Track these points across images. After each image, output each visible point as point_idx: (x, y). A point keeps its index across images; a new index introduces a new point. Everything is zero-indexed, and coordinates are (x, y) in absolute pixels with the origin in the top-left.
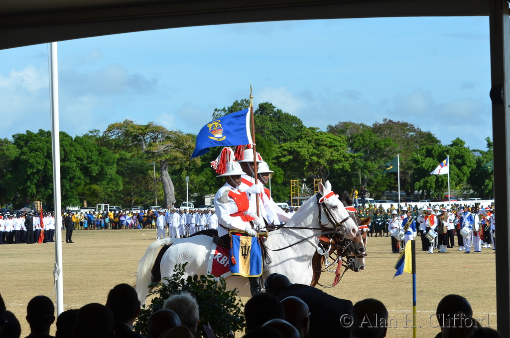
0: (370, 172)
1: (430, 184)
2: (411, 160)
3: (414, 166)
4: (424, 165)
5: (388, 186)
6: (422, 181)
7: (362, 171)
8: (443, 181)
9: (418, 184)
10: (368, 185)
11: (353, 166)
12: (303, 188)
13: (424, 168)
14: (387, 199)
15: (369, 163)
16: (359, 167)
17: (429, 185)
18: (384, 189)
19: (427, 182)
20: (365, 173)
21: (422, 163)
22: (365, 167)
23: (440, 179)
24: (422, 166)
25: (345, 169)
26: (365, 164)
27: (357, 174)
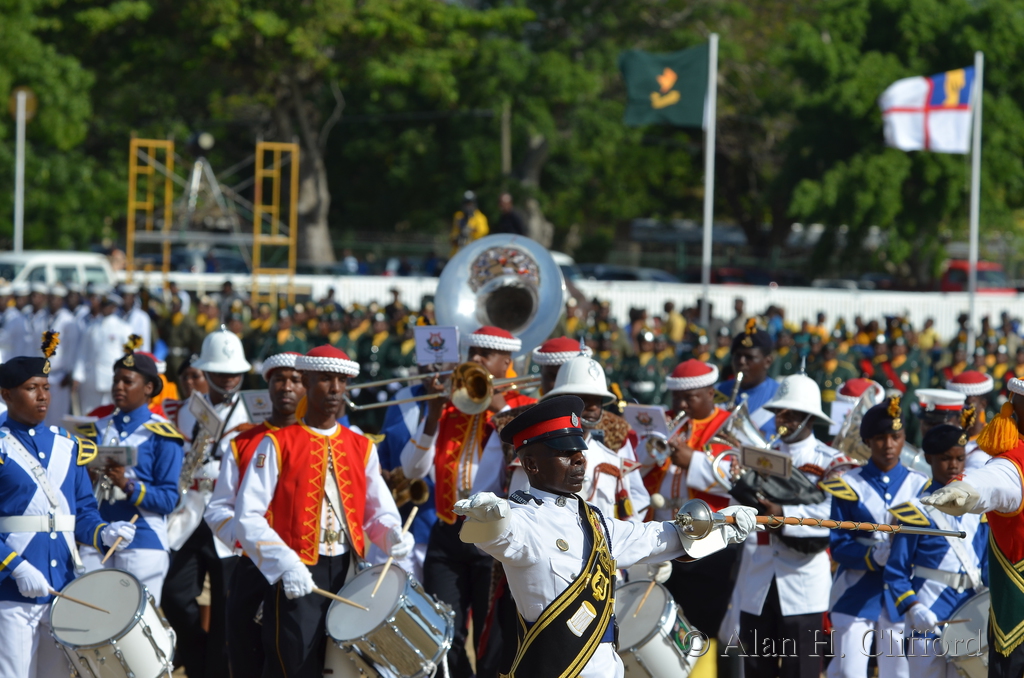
0: (560, 111)
1: (877, 195)
2: (783, 64)
3: (799, 94)
4: (849, 89)
5: (653, 191)
6: (834, 178)
7: (517, 107)
8: (943, 182)
9: (808, 195)
10: (548, 183)
11: (469, 75)
12: (195, 184)
13: (847, 109)
14: (644, 264)
15: (557, 66)
16: (504, 85)
17: (865, 200)
18: (628, 206)
19: (858, 182)
20: (532, 118)
21: (843, 77)
22: (536, 86)
23: (932, 173)
24: (837, 97)
25: (426, 88)
26: (533, 71)
27: (488, 119)
